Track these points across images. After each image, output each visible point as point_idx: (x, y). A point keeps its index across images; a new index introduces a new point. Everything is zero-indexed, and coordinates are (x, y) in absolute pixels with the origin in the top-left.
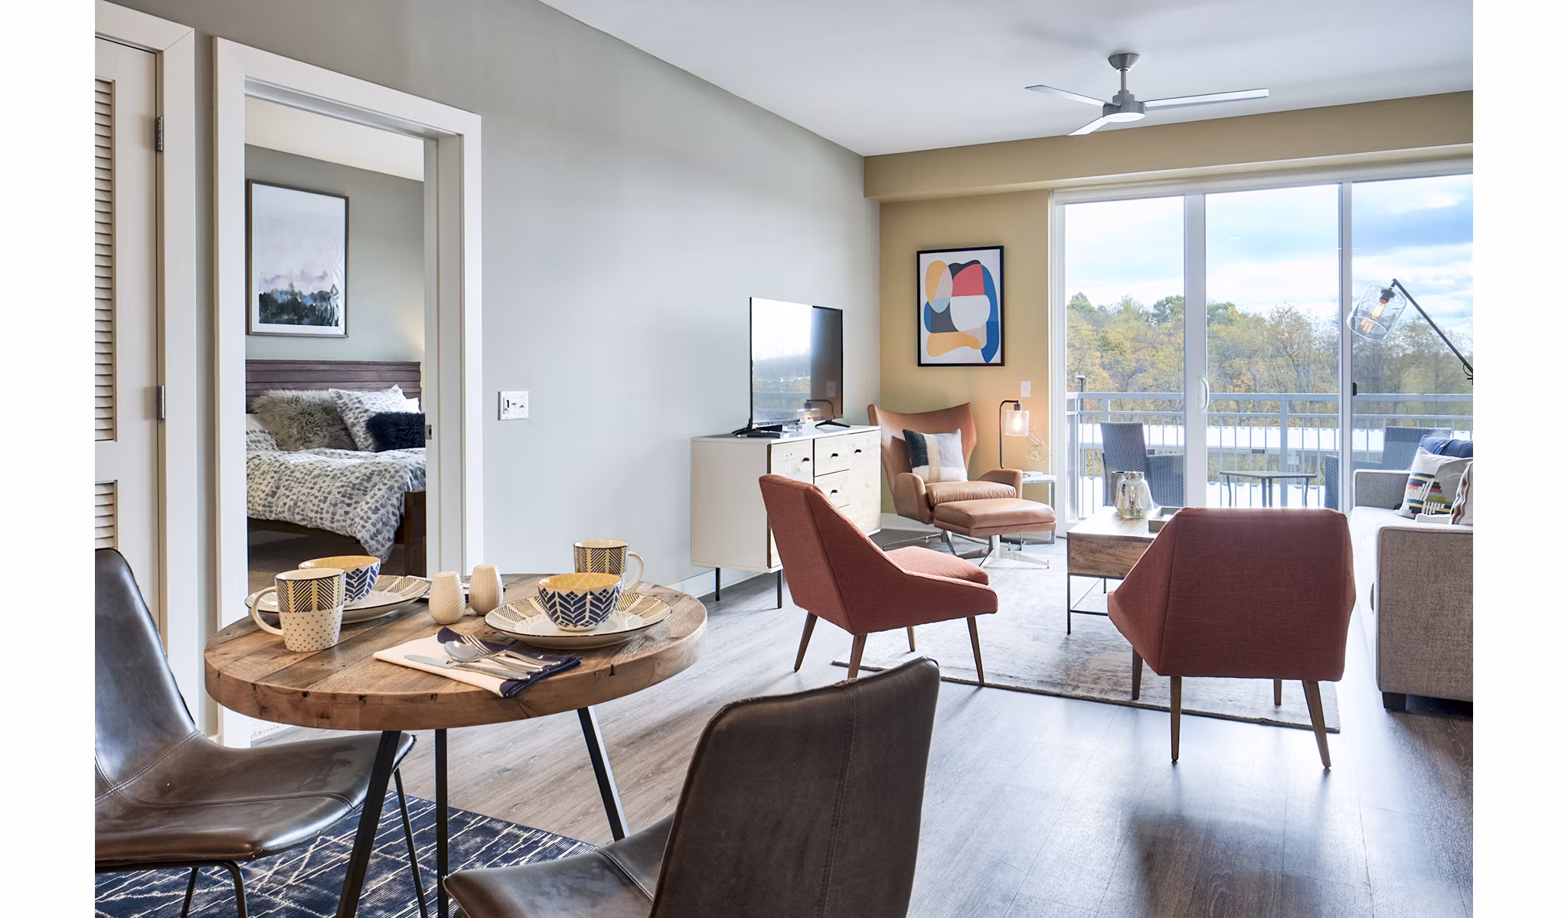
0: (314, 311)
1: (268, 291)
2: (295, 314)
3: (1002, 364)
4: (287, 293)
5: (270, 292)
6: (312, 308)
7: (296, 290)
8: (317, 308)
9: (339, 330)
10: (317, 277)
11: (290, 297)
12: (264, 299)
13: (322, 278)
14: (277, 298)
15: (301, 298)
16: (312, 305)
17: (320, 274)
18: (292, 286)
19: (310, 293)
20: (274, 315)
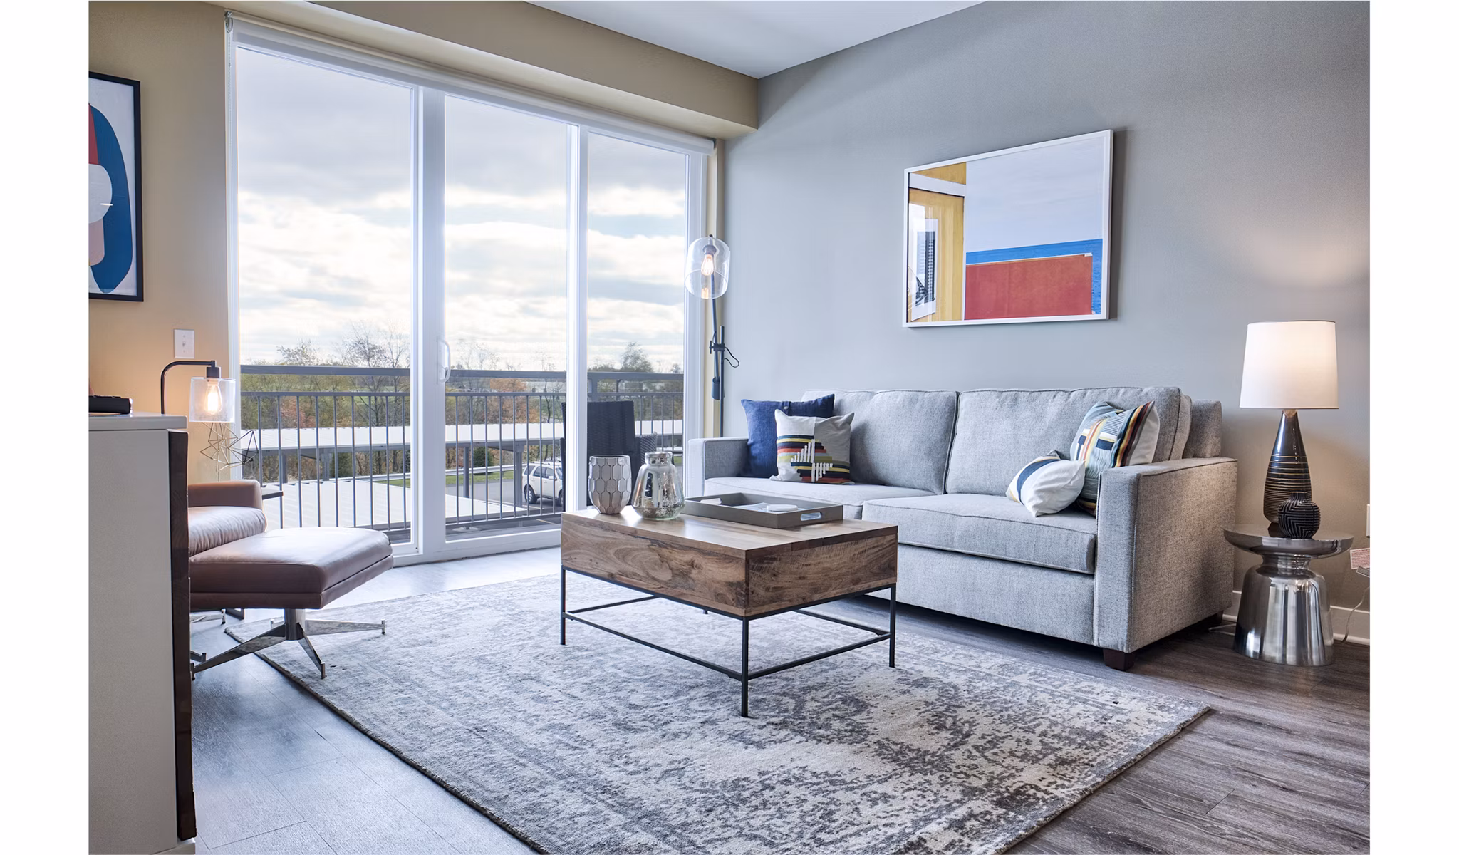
3: (139, 297)
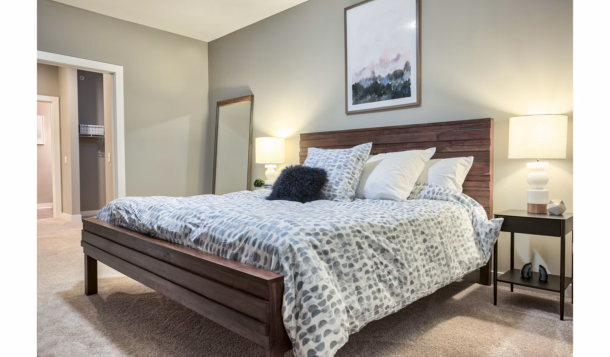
0: (390, 88)
1: (357, 81)
2: (376, 94)
4: (370, 79)
5: (359, 82)
6: (389, 86)
7: (377, 75)
8: (392, 86)
9: (412, 99)
10: (392, 61)
11: (372, 82)
12: (356, 87)
13: (397, 59)
14: (363, 85)
15: (380, 81)
16: (389, 83)
17: (395, 56)
18: (373, 73)
19: (387, 75)
20: (362, 97)
